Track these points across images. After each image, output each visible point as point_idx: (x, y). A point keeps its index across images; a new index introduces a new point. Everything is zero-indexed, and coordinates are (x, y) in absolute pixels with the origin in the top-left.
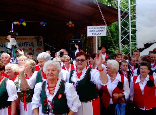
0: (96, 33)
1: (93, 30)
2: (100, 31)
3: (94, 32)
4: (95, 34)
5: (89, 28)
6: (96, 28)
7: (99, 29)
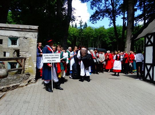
0: (51, 59)
1: (48, 57)
2: (55, 58)
3: (49, 59)
4: (50, 61)
5: (44, 56)
6: (51, 55)
7: (53, 57)
